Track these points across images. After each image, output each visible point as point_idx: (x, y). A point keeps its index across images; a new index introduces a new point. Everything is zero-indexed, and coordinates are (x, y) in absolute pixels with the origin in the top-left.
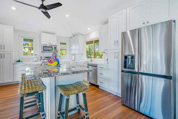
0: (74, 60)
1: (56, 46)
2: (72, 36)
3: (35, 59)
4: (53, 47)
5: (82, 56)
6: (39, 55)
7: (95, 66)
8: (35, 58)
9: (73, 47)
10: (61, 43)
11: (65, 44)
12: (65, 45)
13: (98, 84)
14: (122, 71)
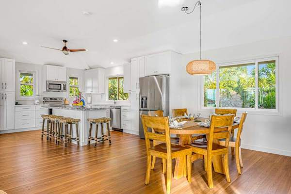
0: (91, 103)
1: (66, 82)
2: (88, 68)
3: (38, 101)
4: (62, 85)
5: (102, 97)
6: (42, 96)
7: (119, 108)
8: (36, 99)
9: (89, 83)
10: (71, 78)
11: (77, 78)
12: (77, 80)
13: (121, 128)
14: (140, 110)
